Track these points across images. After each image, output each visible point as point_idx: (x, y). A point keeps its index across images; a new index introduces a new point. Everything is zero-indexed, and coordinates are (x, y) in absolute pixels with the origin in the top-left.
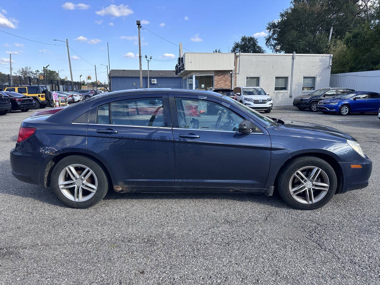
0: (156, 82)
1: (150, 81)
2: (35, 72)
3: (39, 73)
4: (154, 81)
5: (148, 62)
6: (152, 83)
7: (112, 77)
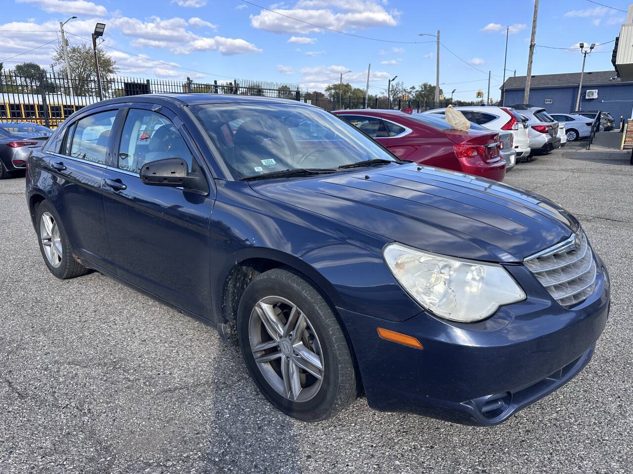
0: (595, 96)
1: (584, 94)
2: (409, 90)
3: (415, 90)
4: (593, 94)
5: (585, 57)
6: (587, 97)
7: (507, 91)
